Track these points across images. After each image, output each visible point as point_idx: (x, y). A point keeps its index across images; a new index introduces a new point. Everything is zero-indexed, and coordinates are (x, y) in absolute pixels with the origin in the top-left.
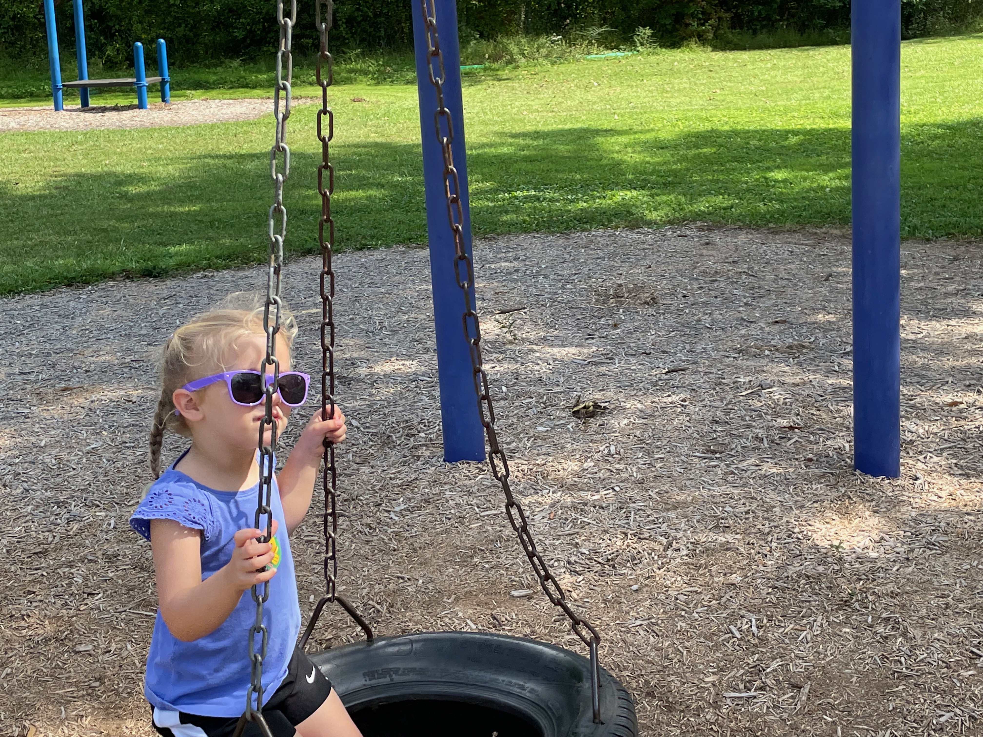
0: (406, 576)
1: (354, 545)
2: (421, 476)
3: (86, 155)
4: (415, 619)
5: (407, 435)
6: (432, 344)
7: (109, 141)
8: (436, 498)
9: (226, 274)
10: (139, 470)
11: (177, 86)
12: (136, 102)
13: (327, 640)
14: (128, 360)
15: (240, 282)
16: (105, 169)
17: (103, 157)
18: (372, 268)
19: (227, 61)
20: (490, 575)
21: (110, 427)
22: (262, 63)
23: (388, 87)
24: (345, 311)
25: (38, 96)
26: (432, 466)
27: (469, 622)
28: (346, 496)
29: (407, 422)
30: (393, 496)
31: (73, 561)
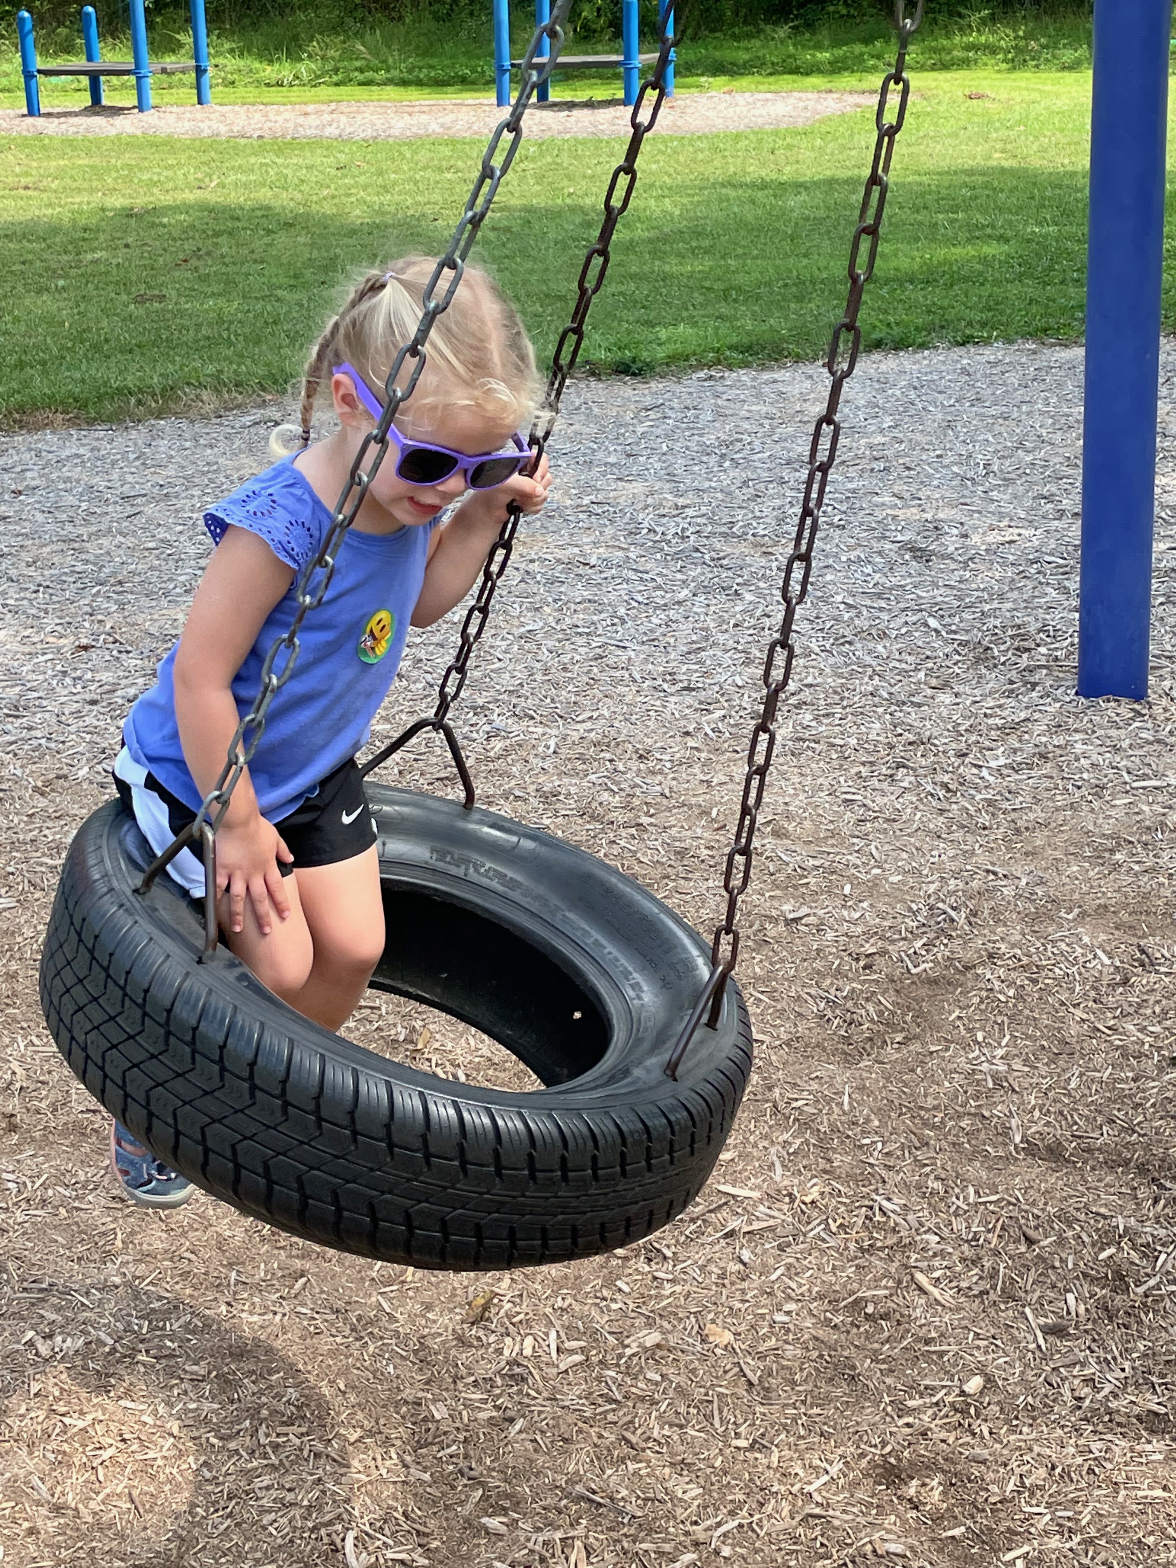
0: (1001, 871)
1: (919, 814)
2: (1037, 716)
3: (540, 179)
4: (1012, 939)
5: (1017, 649)
6: (1073, 502)
7: (577, 157)
8: (1058, 752)
9: (744, 376)
10: (595, 670)
11: (688, 69)
12: (621, 95)
13: (867, 956)
14: (586, 501)
15: (766, 389)
16: (568, 201)
17: (566, 182)
18: (979, 376)
19: (768, 28)
20: (1141, 883)
21: (555, 601)
22: (825, 32)
23: (1028, 75)
24: (930, 443)
25: (473, 83)
26: (1056, 700)
27: (1099, 953)
28: (912, 738)
29: (1019, 627)
30: (987, 743)
31: (493, 796)
